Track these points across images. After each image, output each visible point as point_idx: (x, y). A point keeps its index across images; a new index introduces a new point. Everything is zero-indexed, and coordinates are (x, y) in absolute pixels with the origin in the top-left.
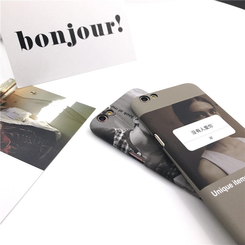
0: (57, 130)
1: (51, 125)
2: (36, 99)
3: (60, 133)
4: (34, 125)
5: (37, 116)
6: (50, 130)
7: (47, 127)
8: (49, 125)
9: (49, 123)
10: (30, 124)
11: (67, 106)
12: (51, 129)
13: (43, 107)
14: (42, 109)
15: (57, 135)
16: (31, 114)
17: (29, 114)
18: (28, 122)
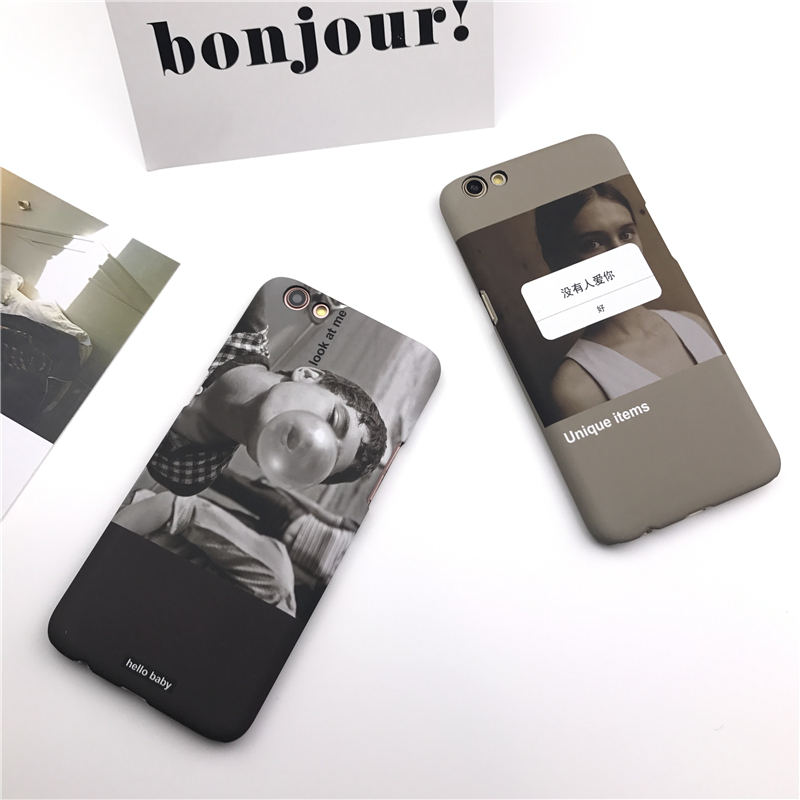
0: (82, 332)
1: (69, 316)
2: (34, 227)
3: (88, 343)
4: (28, 313)
5: (36, 287)
6: (67, 331)
7: (60, 321)
8: (64, 317)
9: (65, 309)
10: (19, 313)
11: (109, 255)
12: (69, 328)
13: (50, 258)
14: (49, 262)
15: (83, 348)
16: (21, 281)
17: (17, 279)
18: (16, 304)
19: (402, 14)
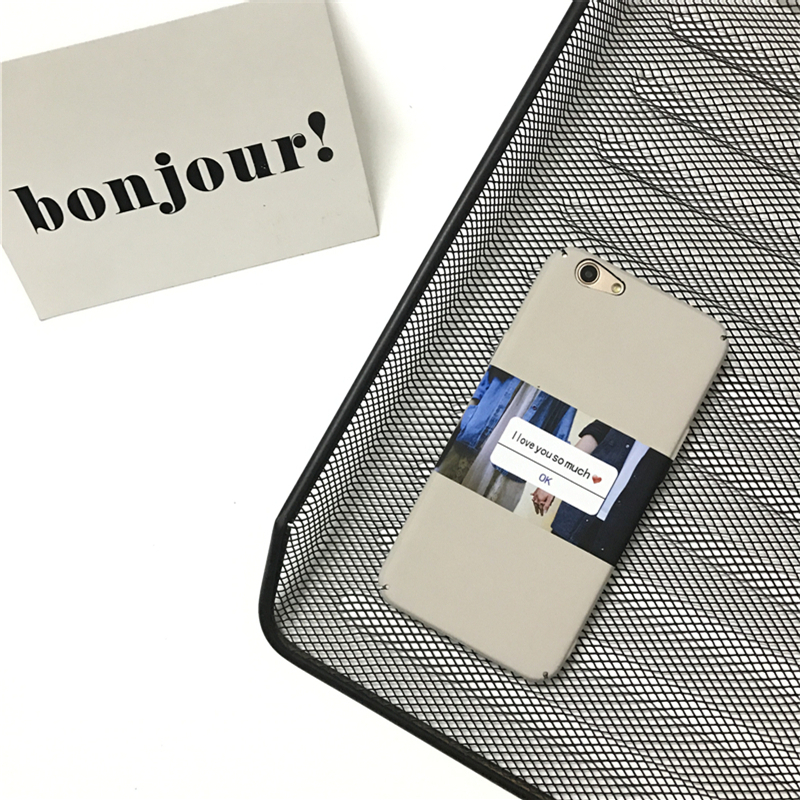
19: (260, 145)
